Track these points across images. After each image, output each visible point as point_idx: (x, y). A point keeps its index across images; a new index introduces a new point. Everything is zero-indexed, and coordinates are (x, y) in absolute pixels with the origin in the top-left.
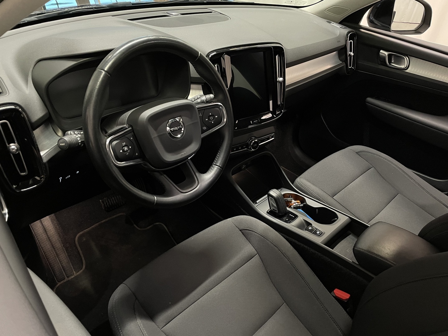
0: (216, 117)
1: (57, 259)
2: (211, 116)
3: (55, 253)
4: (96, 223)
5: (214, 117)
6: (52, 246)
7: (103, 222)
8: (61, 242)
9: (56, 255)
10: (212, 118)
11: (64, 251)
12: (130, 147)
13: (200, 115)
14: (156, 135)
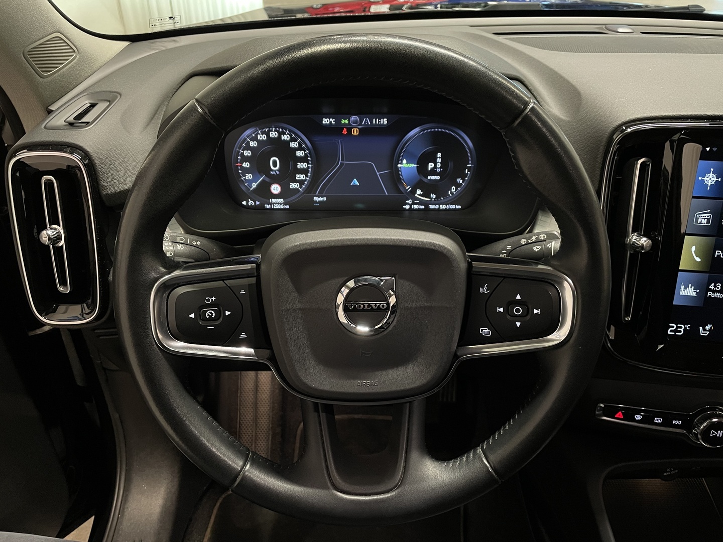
0: (535, 311)
1: (253, 445)
2: (518, 303)
3: (254, 432)
4: (347, 413)
5: (528, 311)
6: (254, 419)
7: (356, 416)
8: (271, 419)
9: (254, 437)
10: (518, 311)
11: (269, 438)
12: (227, 313)
13: (484, 290)
14: (298, 306)
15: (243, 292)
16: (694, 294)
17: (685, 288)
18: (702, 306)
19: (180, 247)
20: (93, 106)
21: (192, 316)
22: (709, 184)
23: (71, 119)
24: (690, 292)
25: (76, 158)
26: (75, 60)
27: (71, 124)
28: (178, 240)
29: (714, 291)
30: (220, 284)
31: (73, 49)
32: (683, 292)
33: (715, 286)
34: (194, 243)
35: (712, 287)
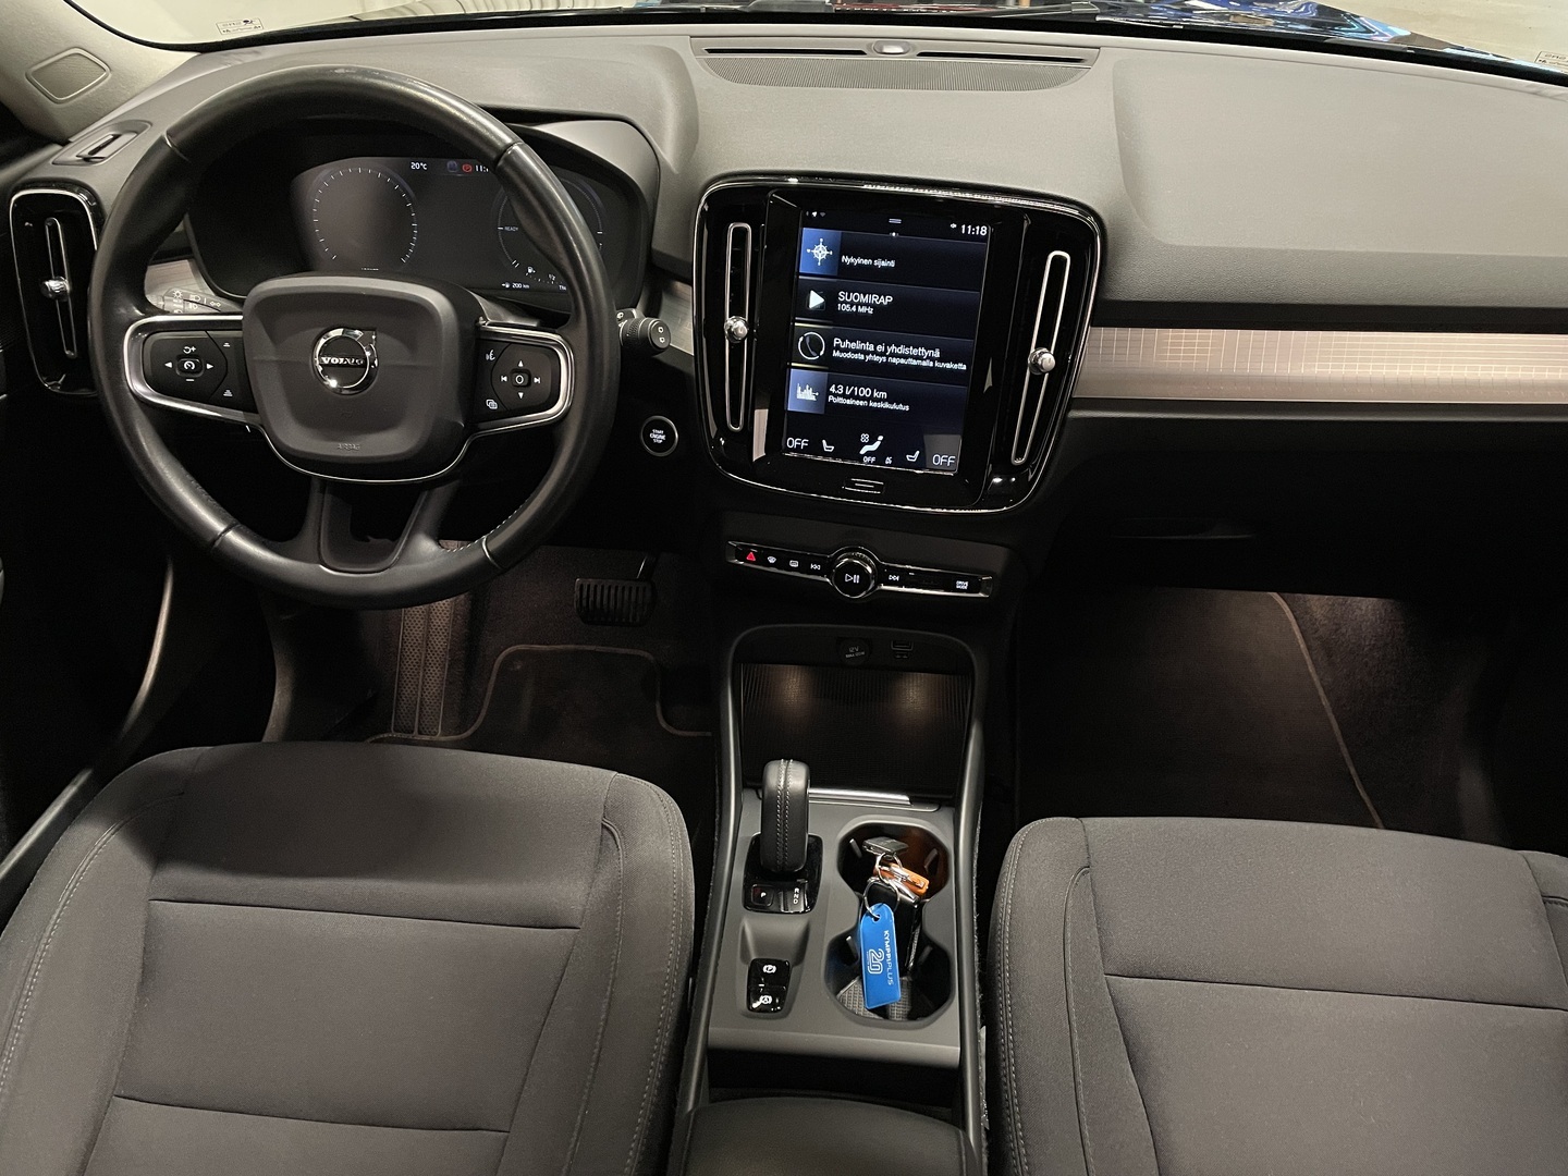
0: (536, 381)
2: (520, 371)
3: (422, 655)
5: (529, 380)
9: (422, 661)
10: (520, 380)
12: (209, 366)
13: (490, 357)
14: (274, 358)
15: (227, 345)
16: (814, 398)
17: (802, 390)
18: (822, 413)
19: (192, 307)
20: (116, 137)
21: (169, 365)
22: (820, 258)
23: (86, 153)
24: (808, 395)
25: (82, 198)
26: (107, 80)
27: (87, 160)
28: (192, 298)
29: (836, 395)
30: (202, 334)
31: (101, 65)
32: (800, 396)
33: (836, 389)
34: (213, 304)
35: (833, 389)
